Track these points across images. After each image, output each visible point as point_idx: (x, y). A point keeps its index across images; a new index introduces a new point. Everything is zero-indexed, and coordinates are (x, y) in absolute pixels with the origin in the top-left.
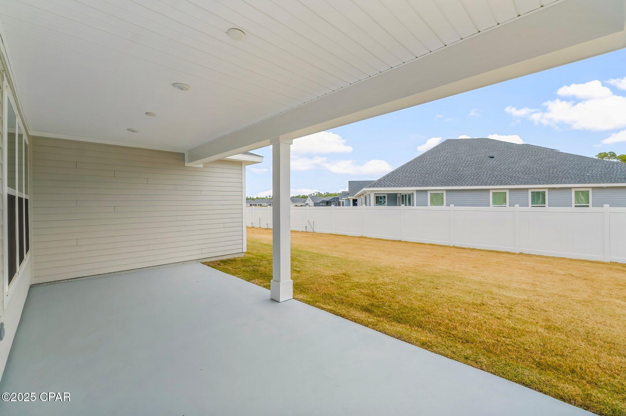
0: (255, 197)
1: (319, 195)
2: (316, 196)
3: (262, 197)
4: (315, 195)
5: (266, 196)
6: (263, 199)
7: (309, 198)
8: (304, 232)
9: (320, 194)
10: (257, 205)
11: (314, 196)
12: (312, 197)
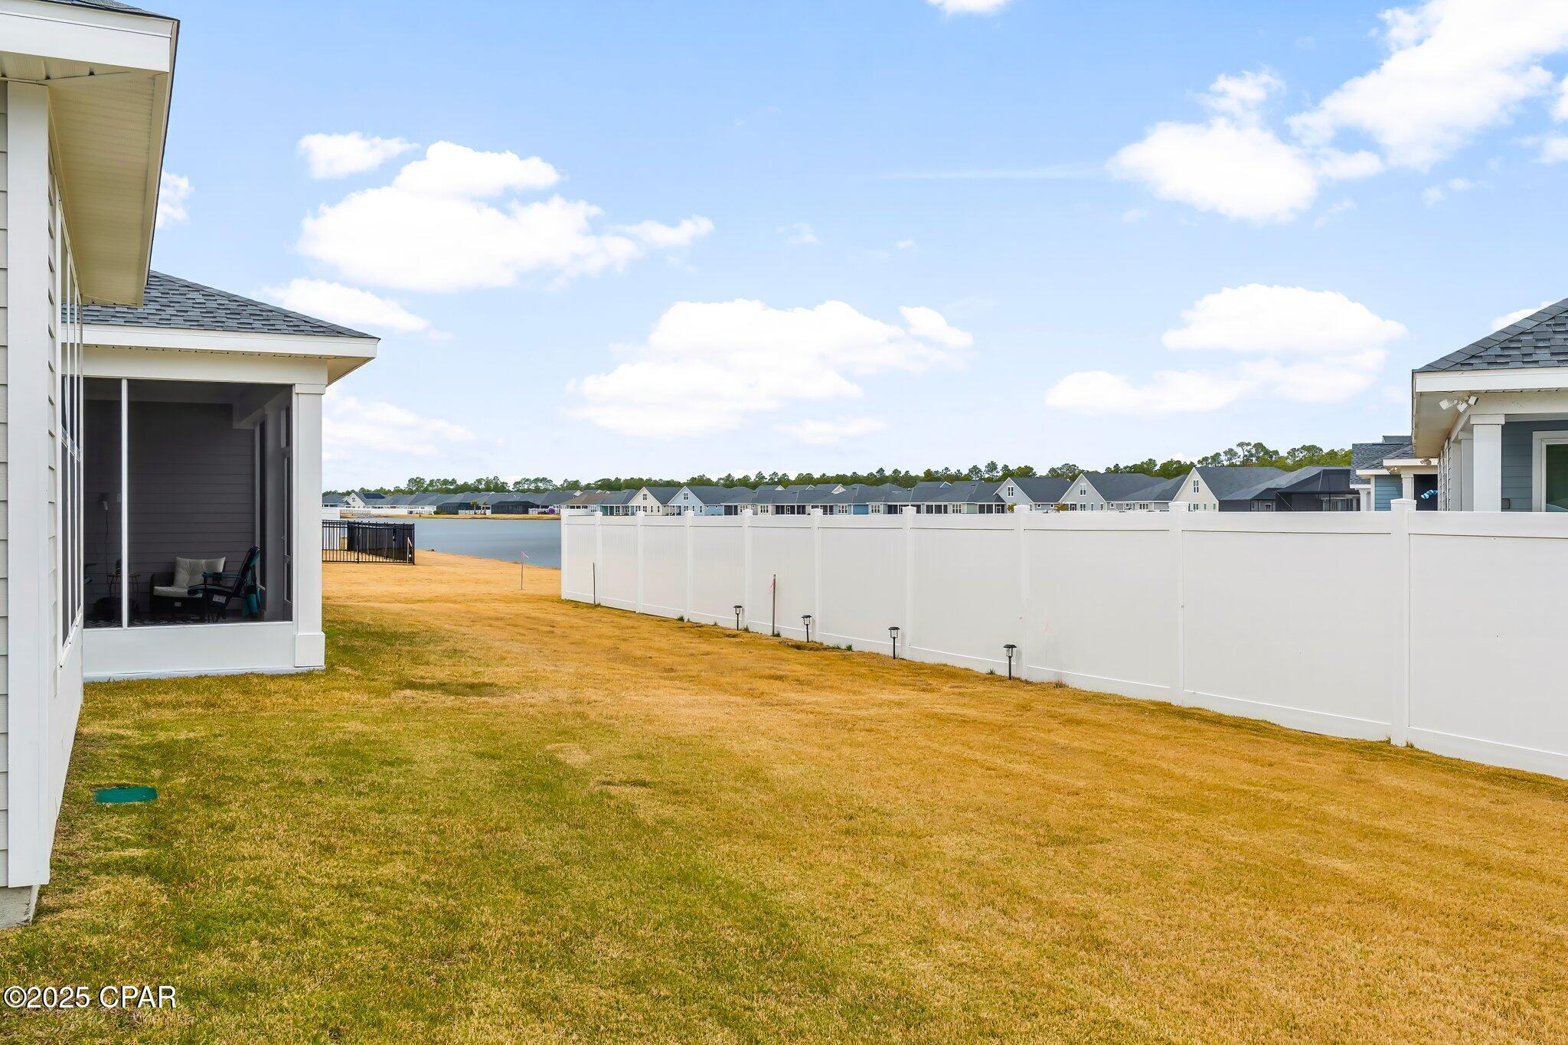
0: (918, 471)
1: (1263, 457)
2: (1246, 462)
3: (953, 471)
4: (1237, 461)
5: (975, 467)
6: (957, 478)
7: (1195, 476)
8: (1001, 679)
9: (1267, 452)
10: (924, 508)
11: (1232, 465)
12: (1214, 472)
